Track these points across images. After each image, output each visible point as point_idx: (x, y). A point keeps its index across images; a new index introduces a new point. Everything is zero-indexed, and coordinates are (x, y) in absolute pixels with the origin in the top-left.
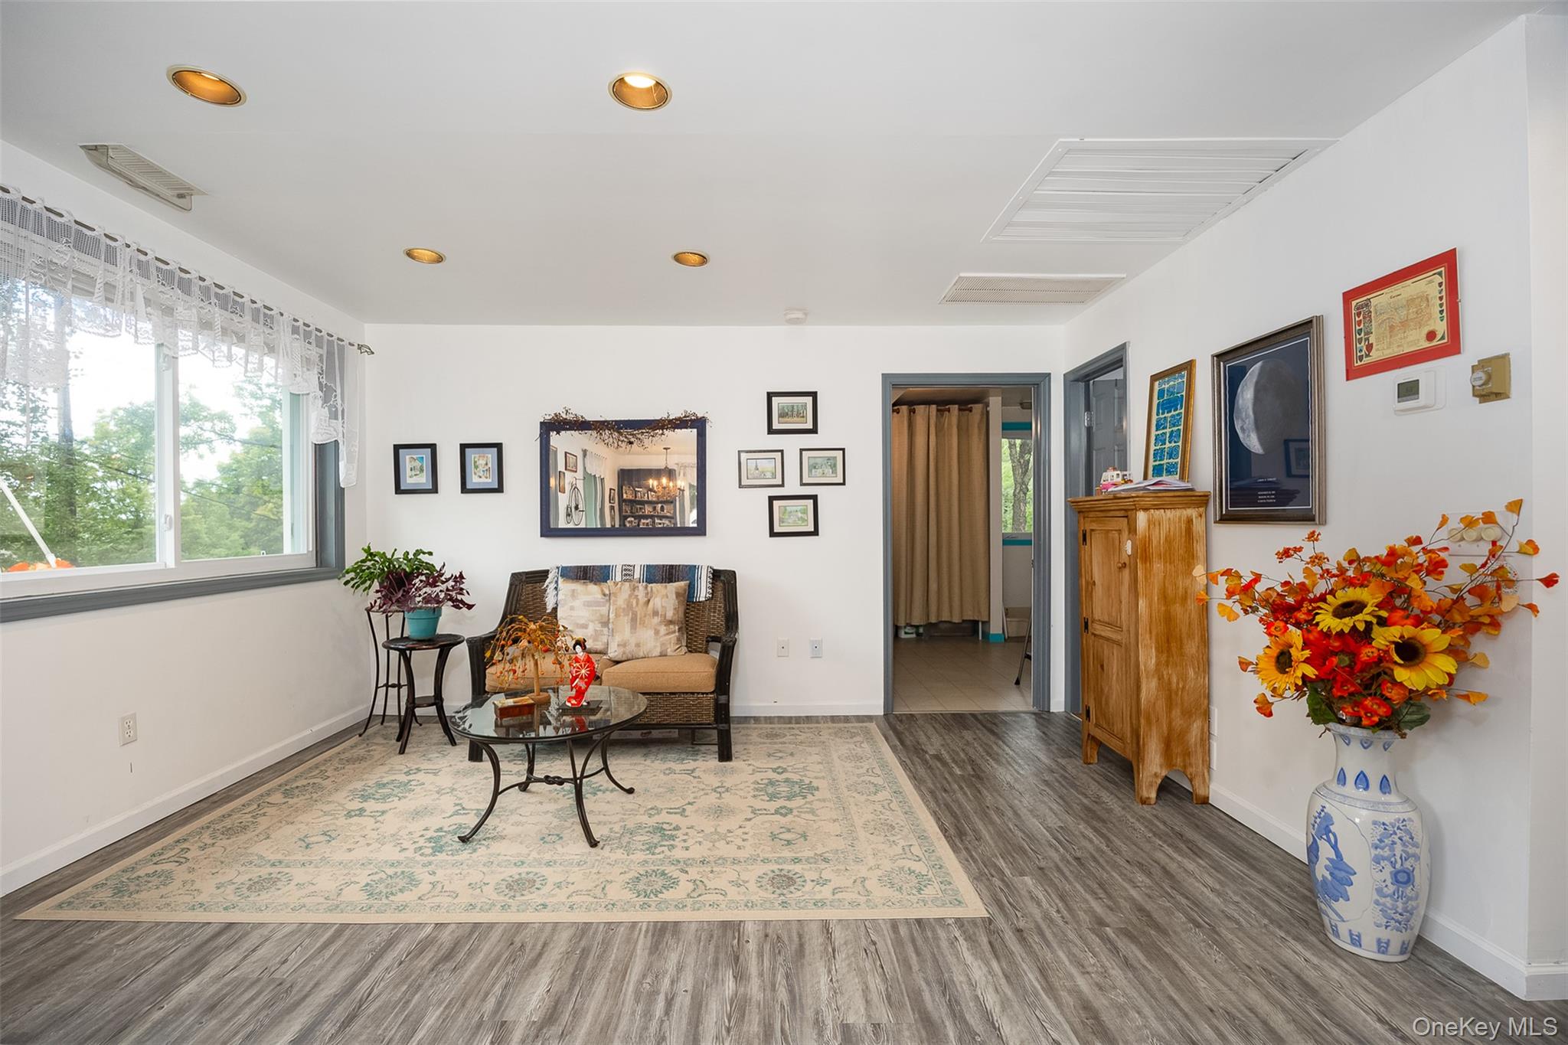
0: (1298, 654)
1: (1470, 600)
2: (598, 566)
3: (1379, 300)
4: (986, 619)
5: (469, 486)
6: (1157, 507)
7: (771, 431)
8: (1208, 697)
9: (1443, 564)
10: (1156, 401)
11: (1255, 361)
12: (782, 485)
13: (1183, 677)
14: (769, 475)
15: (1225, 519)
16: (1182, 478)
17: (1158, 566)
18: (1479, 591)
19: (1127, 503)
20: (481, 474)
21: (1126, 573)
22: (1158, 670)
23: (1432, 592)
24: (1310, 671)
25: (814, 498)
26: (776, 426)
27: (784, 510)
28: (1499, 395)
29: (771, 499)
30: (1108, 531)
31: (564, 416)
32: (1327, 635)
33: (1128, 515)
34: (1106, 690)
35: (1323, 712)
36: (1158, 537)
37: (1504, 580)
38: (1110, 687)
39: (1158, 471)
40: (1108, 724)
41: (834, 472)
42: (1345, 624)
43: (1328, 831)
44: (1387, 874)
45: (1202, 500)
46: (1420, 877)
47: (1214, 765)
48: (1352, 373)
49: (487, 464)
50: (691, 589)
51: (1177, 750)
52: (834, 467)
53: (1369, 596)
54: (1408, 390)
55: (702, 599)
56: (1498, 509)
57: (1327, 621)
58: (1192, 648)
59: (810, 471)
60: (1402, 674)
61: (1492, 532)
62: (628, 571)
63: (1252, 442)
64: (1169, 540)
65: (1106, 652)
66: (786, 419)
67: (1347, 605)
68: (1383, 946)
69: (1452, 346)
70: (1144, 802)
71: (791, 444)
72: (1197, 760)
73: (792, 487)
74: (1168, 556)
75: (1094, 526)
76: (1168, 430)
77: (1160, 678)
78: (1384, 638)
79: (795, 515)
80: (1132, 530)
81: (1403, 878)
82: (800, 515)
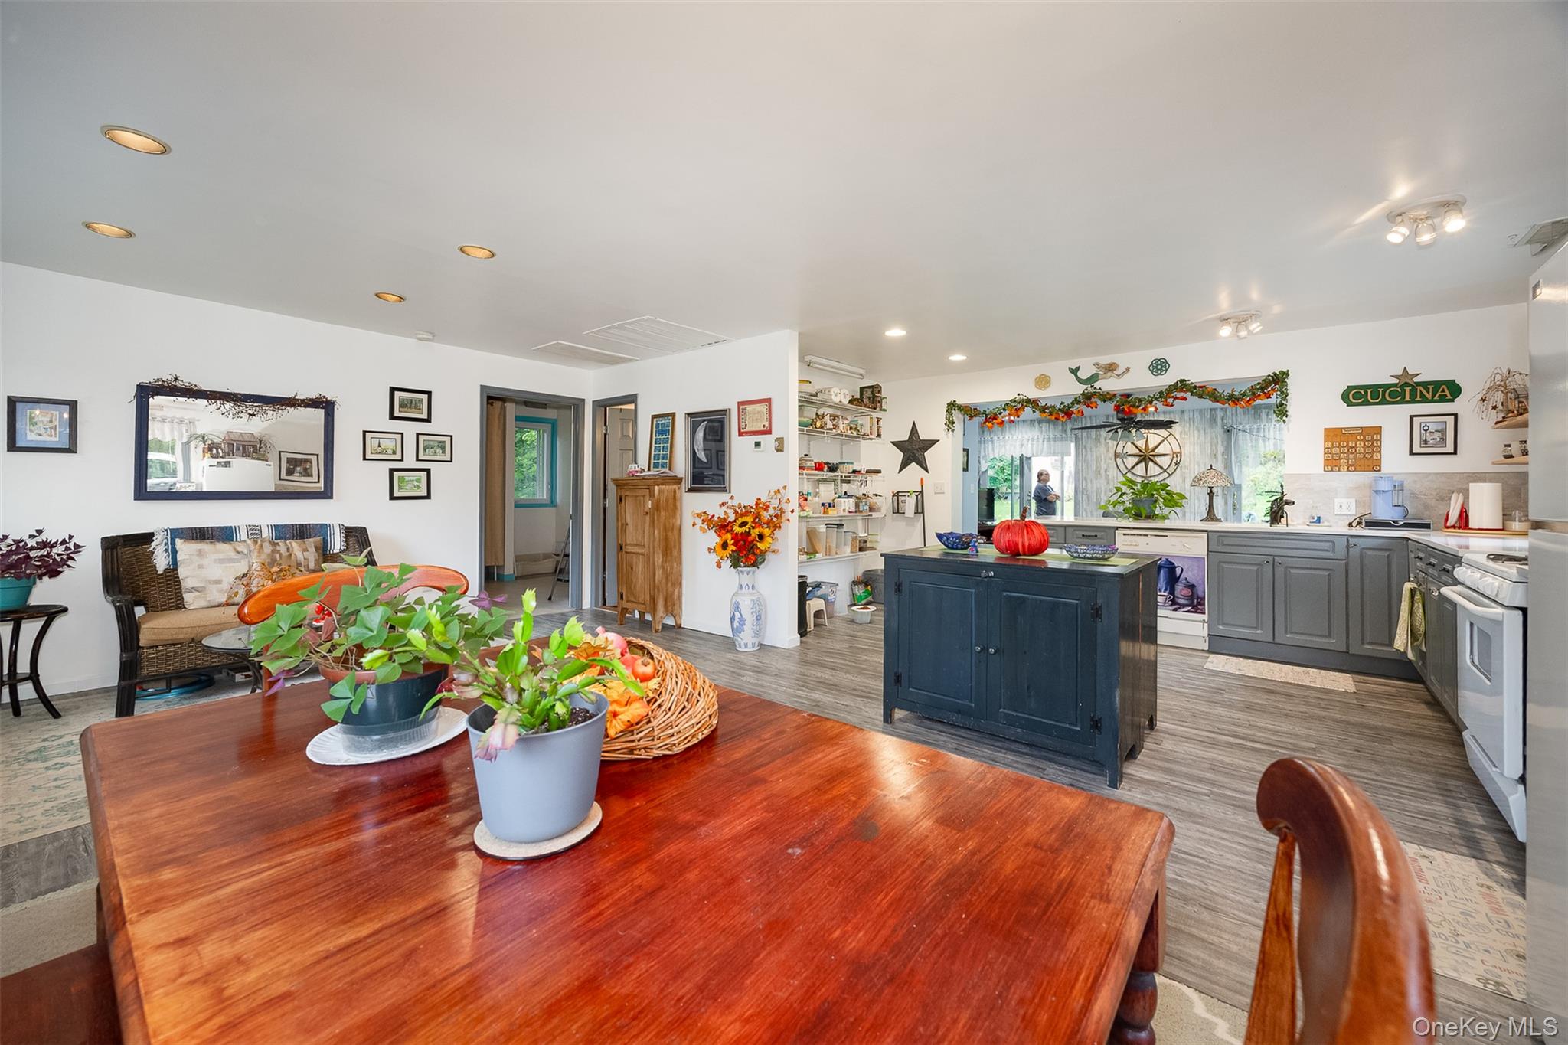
0: (730, 542)
1: (775, 519)
2: (218, 528)
3: (750, 408)
4: (501, 563)
5: (19, 444)
6: (662, 484)
7: (392, 417)
8: (681, 576)
9: (769, 506)
10: (654, 430)
11: (704, 420)
12: (402, 460)
13: (672, 568)
14: (390, 451)
15: (690, 490)
16: (670, 469)
17: (663, 513)
18: (776, 516)
19: (650, 482)
20: (42, 431)
21: (648, 518)
22: (662, 565)
23: (765, 516)
24: (734, 548)
25: (428, 471)
26: (397, 414)
27: (401, 479)
28: (782, 451)
29: (392, 471)
30: (636, 496)
31: (174, 383)
32: (737, 534)
33: (650, 488)
34: (634, 580)
35: (735, 564)
36: (663, 498)
37: (782, 511)
38: (637, 578)
39: (656, 465)
40: (635, 598)
41: (444, 452)
42: (742, 530)
43: (738, 608)
44: (755, 618)
45: (678, 481)
46: (763, 617)
47: (683, 608)
48: (741, 434)
49: (51, 421)
50: (325, 542)
51: (669, 603)
52: (443, 449)
53: (749, 519)
54: (758, 444)
55: (336, 551)
56: (781, 488)
57: (737, 530)
58: (675, 553)
59: (425, 450)
60: (759, 545)
61: (779, 496)
62: (254, 531)
63: (702, 456)
64: (667, 501)
65: (634, 561)
66: (406, 409)
67: (743, 523)
68: (753, 645)
69: (769, 432)
70: (657, 631)
71: (410, 429)
72: (677, 607)
73: (410, 462)
74: (666, 510)
75: (627, 493)
76: (662, 445)
77: (663, 568)
78: (755, 533)
79: (414, 483)
80: (652, 495)
81: (759, 618)
82: (416, 483)
